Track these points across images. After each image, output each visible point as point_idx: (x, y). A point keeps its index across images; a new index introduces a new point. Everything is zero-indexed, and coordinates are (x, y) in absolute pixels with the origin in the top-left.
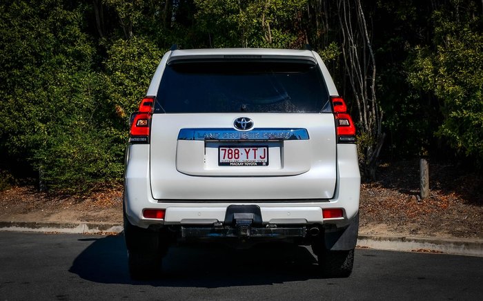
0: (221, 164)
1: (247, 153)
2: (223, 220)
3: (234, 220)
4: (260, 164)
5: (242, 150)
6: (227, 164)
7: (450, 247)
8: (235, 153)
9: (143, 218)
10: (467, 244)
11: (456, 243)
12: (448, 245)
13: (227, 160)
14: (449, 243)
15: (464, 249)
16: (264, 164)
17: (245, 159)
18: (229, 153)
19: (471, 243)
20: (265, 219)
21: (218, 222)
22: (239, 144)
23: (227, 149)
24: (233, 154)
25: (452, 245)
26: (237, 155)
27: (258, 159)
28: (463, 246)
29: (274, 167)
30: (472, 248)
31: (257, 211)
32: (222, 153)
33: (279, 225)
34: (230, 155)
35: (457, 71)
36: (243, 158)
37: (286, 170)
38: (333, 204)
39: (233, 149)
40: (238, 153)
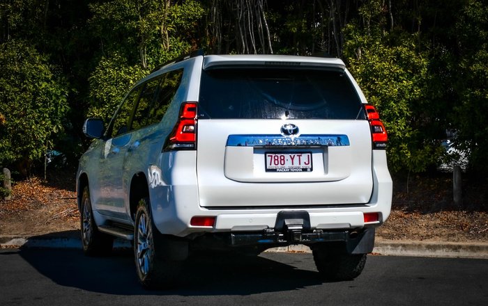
0: (267, 170)
1: (292, 159)
2: (273, 226)
3: (286, 227)
4: (305, 170)
5: (287, 156)
6: (274, 170)
7: (387, 249)
8: (281, 160)
9: (190, 226)
10: (404, 246)
11: (393, 245)
12: (385, 247)
13: (273, 166)
14: (386, 245)
15: (402, 250)
16: (309, 170)
17: (291, 165)
18: (275, 160)
19: (408, 245)
20: (313, 224)
21: (268, 228)
22: (285, 151)
23: (273, 155)
24: (279, 160)
25: (389, 247)
26: (282, 161)
27: (303, 165)
28: (400, 247)
29: (318, 172)
30: (409, 249)
31: (306, 217)
32: (269, 159)
33: (325, 230)
34: (276, 161)
35: (373, 82)
36: (288, 164)
37: (330, 176)
38: (372, 208)
39: (279, 155)
40: (284, 160)
